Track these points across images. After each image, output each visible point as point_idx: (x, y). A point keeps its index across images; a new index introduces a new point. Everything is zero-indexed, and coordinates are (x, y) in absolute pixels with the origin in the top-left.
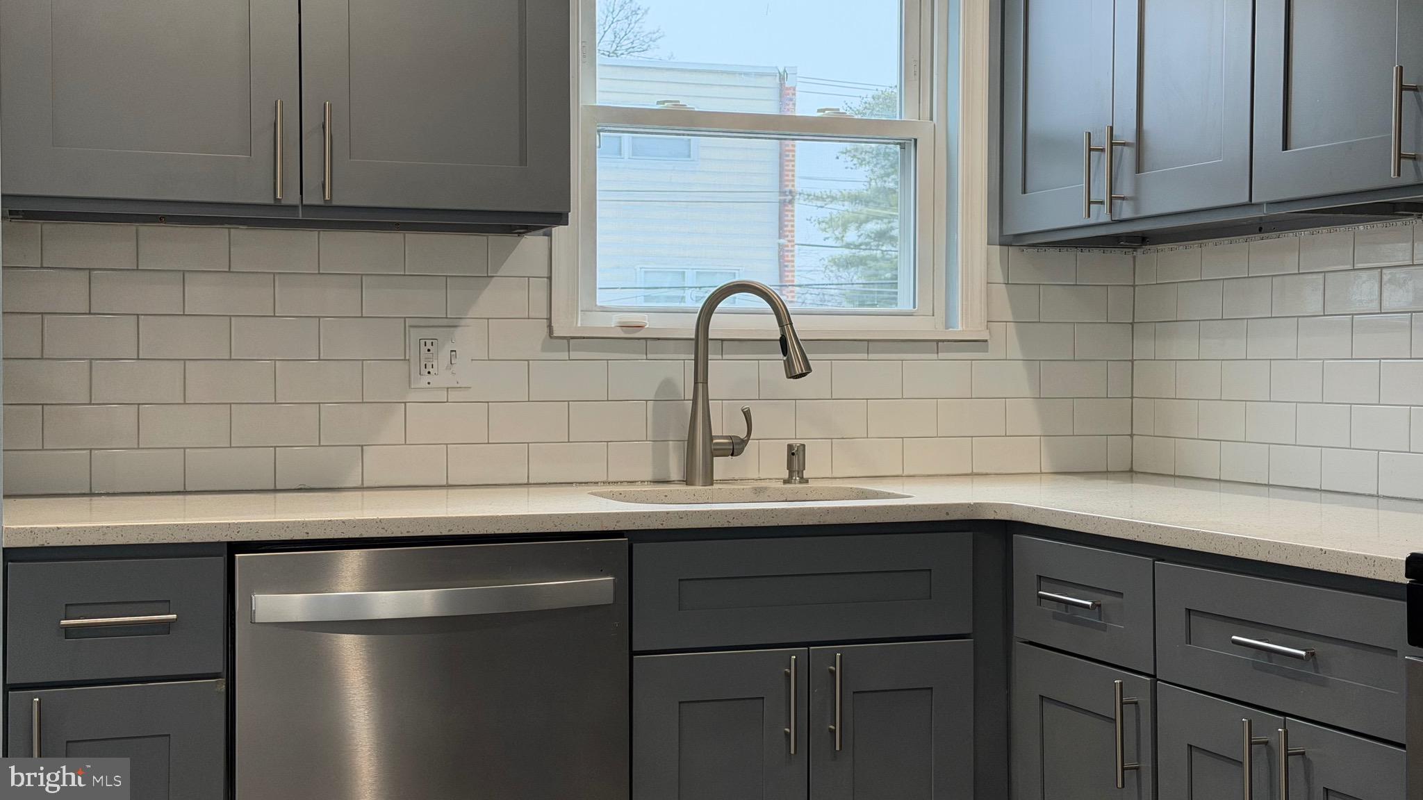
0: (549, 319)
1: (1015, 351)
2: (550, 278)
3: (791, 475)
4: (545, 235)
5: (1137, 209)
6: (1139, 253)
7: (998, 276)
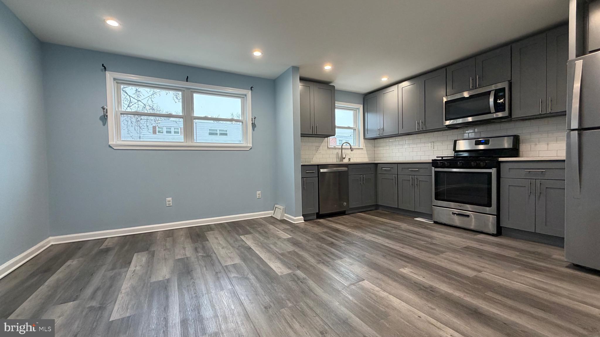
0: (327, 146)
1: (365, 149)
2: (327, 142)
3: (349, 161)
5: (383, 135)
6: (375, 140)
7: (364, 142)
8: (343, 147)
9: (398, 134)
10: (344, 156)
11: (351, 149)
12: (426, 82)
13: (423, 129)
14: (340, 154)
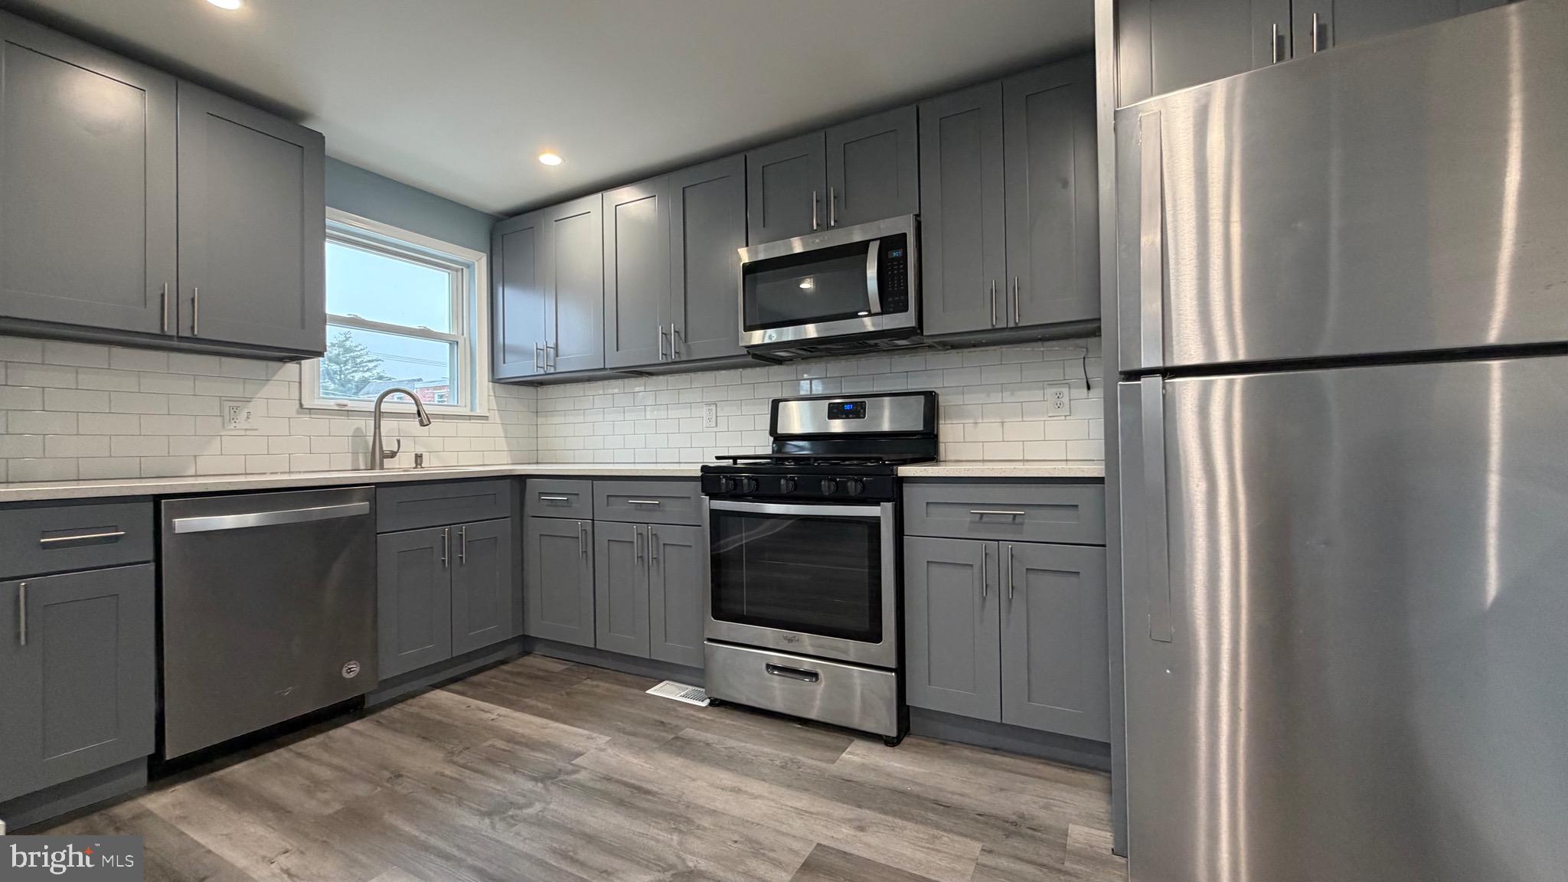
0: (300, 400)
1: (498, 420)
2: (300, 383)
3: (417, 465)
4: (297, 363)
5: (555, 369)
6: (539, 389)
7: (492, 393)
8: (384, 407)
9: (604, 369)
10: (389, 445)
11: (419, 416)
12: (686, 193)
13: (679, 357)
14: (372, 438)
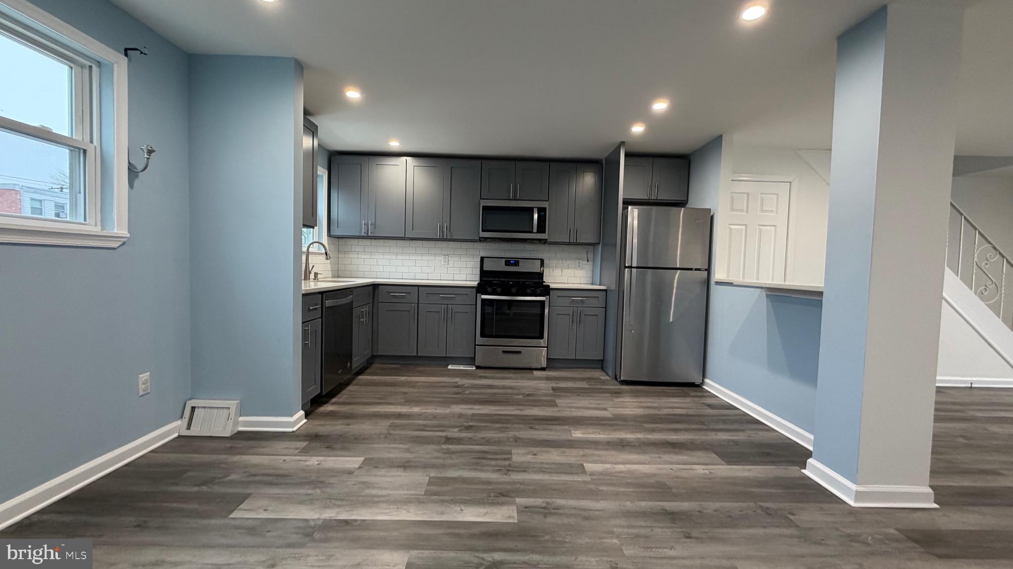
5: (374, 235)
6: (340, 240)
9: (405, 237)
10: (310, 268)
11: (326, 255)
12: (453, 169)
